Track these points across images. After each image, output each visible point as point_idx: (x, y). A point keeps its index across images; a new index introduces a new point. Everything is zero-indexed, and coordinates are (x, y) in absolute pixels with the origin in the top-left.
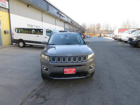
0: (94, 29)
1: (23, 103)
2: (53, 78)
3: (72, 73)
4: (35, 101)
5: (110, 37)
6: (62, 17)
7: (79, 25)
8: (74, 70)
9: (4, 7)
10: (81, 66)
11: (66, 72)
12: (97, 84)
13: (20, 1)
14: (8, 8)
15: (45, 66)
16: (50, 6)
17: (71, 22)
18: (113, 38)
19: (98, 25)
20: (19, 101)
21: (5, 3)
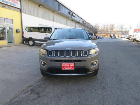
0: (107, 29)
1: (15, 98)
3: (71, 69)
4: (28, 97)
5: (125, 38)
6: (73, 17)
7: (91, 25)
9: (16, 7)
11: (63, 67)
12: (100, 83)
13: (31, 1)
14: (20, 8)
15: (43, 61)
16: (61, 6)
17: (83, 23)
19: (111, 26)
20: (12, 95)
21: (17, 3)
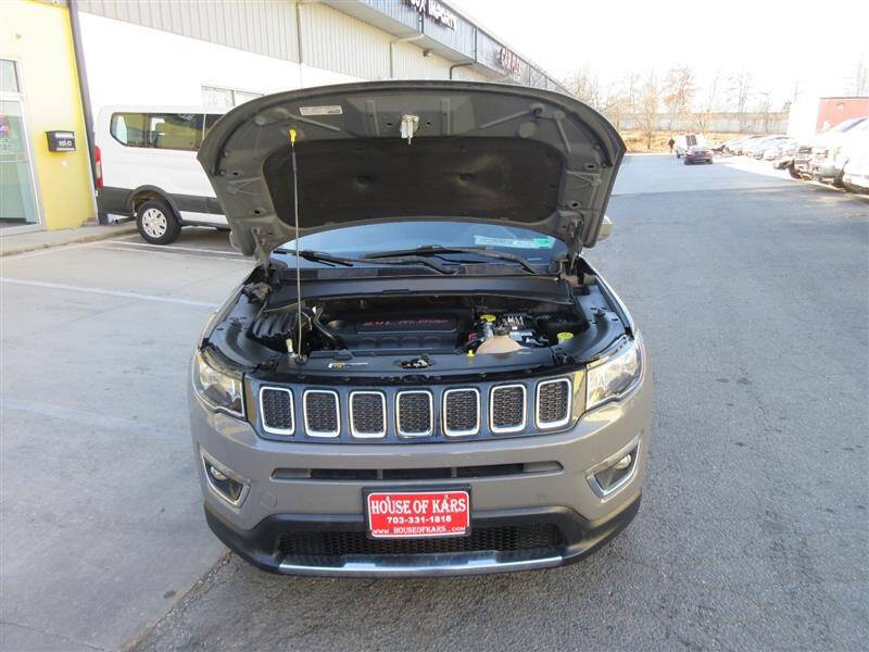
0: (651, 102)
2: (280, 560)
3: (440, 532)
5: (760, 157)
6: (430, 29)
7: (549, 79)
8: (460, 505)
10: (519, 468)
15: (218, 465)
17: (499, 63)
18: (783, 166)
19: (677, 76)
